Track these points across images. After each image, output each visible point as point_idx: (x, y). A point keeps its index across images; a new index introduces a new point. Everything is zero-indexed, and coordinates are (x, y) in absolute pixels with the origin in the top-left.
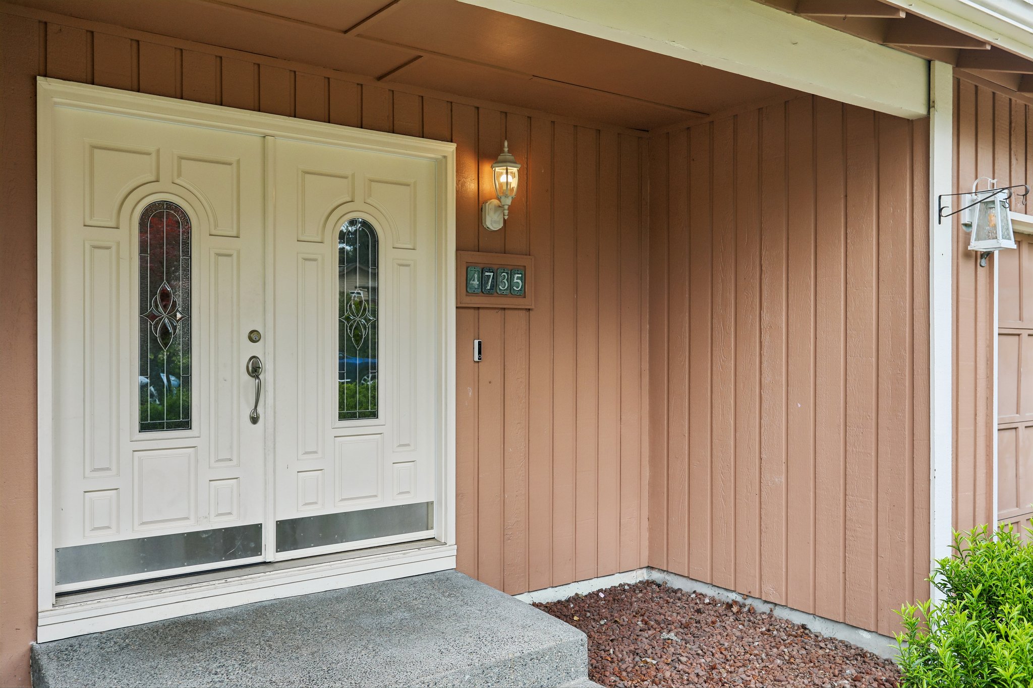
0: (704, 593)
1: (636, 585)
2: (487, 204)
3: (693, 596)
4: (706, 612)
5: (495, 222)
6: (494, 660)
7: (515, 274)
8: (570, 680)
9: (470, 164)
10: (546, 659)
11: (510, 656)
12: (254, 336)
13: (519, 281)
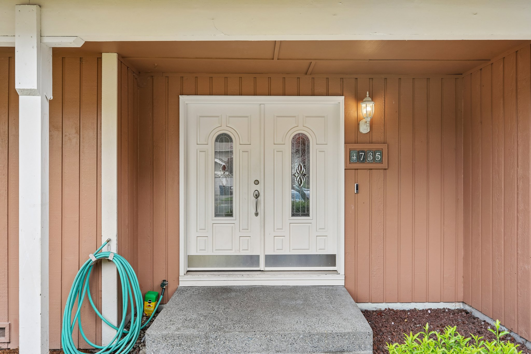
0: (489, 323)
1: (453, 311)
2: (361, 122)
3: (483, 323)
4: (484, 333)
5: (365, 129)
6: (316, 332)
7: (377, 152)
8: (362, 350)
9: (353, 104)
10: (347, 337)
11: (325, 332)
12: (257, 182)
13: (379, 156)
